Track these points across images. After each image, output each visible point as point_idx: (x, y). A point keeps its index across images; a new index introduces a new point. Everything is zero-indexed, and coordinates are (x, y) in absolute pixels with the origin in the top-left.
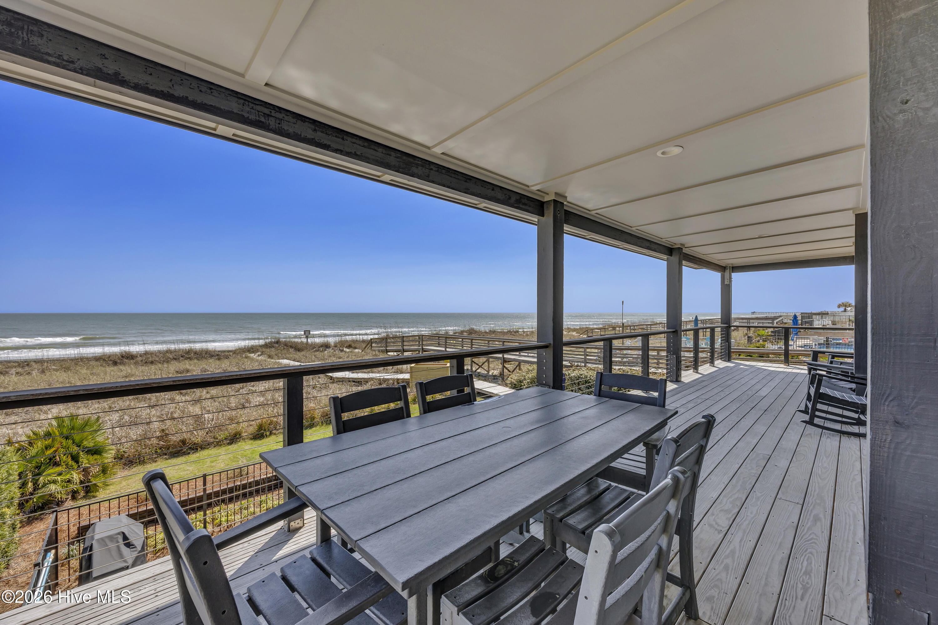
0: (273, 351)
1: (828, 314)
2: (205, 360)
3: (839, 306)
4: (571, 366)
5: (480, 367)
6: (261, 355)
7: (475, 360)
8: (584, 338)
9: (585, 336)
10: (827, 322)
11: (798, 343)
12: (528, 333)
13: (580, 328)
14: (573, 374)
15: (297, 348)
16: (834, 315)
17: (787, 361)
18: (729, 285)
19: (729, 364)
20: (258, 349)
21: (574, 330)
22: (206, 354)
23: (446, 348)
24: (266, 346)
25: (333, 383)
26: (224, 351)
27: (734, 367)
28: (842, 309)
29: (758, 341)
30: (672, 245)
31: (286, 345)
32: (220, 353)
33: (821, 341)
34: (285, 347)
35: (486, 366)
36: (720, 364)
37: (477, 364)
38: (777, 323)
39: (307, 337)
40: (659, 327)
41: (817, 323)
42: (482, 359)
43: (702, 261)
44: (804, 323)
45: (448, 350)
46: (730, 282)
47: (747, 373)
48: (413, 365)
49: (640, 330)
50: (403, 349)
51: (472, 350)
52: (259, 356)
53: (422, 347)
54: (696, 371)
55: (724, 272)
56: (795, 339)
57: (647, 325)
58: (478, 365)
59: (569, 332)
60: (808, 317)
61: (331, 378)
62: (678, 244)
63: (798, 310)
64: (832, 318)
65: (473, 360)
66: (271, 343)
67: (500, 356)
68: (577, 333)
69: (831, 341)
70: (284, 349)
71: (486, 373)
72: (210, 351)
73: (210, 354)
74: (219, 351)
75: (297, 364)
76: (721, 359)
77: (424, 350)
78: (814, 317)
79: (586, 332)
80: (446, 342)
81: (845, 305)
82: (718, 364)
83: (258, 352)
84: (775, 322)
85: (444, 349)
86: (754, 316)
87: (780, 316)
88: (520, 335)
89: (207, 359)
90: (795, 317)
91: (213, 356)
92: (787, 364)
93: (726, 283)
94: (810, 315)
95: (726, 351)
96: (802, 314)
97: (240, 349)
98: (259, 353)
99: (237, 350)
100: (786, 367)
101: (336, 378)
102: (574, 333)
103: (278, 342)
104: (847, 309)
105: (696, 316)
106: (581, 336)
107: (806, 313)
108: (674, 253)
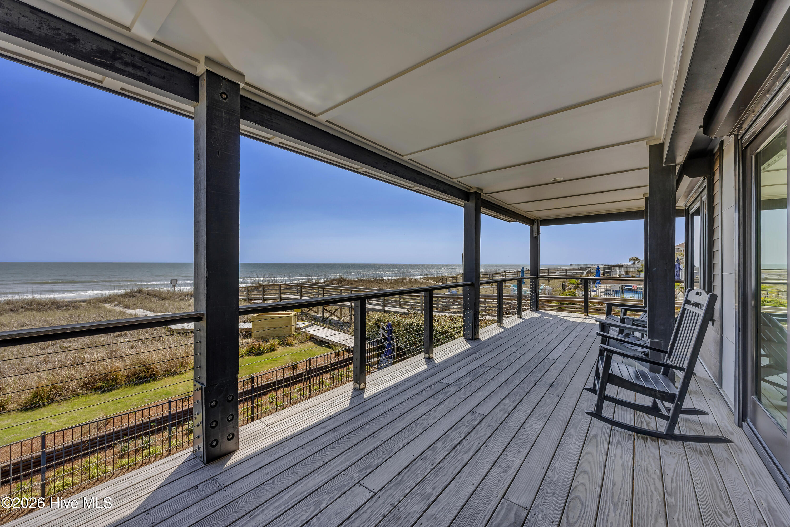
0: (132, 300)
1: (622, 266)
2: (50, 312)
3: (630, 260)
4: (408, 314)
5: (332, 314)
6: (117, 305)
7: (328, 308)
8: (439, 285)
9: (440, 284)
10: (622, 272)
11: (600, 290)
12: (392, 281)
13: (437, 277)
14: (407, 323)
15: (161, 296)
16: (627, 266)
17: (586, 311)
18: (537, 237)
19: (536, 315)
20: (115, 299)
21: (432, 278)
22: (52, 304)
23: (301, 296)
24: (126, 295)
25: (172, 335)
26: (75, 302)
27: (540, 317)
28: (632, 262)
29: (571, 289)
30: (469, 189)
31: (148, 294)
32: (69, 304)
33: (617, 288)
34: (148, 296)
35: (338, 313)
36: (528, 314)
37: (329, 311)
38: (587, 273)
39: (174, 286)
40: (500, 276)
41: (615, 274)
42: (333, 308)
43: (508, 211)
44: (605, 273)
45: (303, 298)
46: (538, 234)
47: (549, 325)
48: (256, 315)
49: (485, 279)
50: (263, 298)
51: (324, 299)
52: (115, 306)
53: (280, 295)
54: (500, 324)
55: (533, 225)
56: (598, 287)
57: (490, 274)
58: (330, 313)
59: (427, 280)
60: (608, 268)
61: (170, 330)
62: (475, 188)
63: (601, 263)
64: (625, 269)
65: (325, 308)
66: (131, 292)
67: (348, 303)
68: (434, 281)
69: (624, 288)
70: (146, 298)
71: (338, 319)
72: (58, 302)
73: (57, 305)
74: (69, 302)
75: (154, 314)
76: (530, 309)
77: (281, 299)
78: (612, 268)
79: (441, 280)
80: (301, 291)
81: (635, 259)
82: (525, 315)
83: (115, 301)
84: (585, 272)
85: (298, 297)
86: (572, 267)
87: (590, 268)
88: (385, 283)
89: (53, 310)
90: (598, 268)
91: (61, 307)
92: (587, 314)
93: (535, 235)
94: (610, 267)
95: (534, 301)
96: (604, 265)
97: (96, 299)
98: (116, 303)
99: (92, 300)
100: (585, 317)
101: (176, 329)
102: (432, 281)
103: (140, 291)
104: (635, 262)
105: (523, 267)
106: (437, 283)
107: (607, 265)
108: (471, 199)
